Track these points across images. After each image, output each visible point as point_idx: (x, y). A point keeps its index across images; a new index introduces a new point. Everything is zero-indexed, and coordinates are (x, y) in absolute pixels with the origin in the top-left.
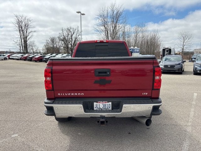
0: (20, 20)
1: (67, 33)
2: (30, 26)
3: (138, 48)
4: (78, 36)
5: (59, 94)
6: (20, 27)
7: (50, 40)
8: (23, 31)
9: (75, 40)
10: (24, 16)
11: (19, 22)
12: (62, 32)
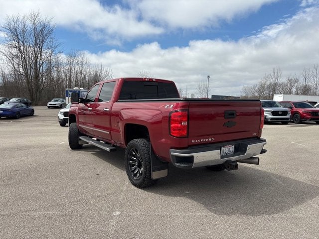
3: (85, 90)
5: (193, 141)
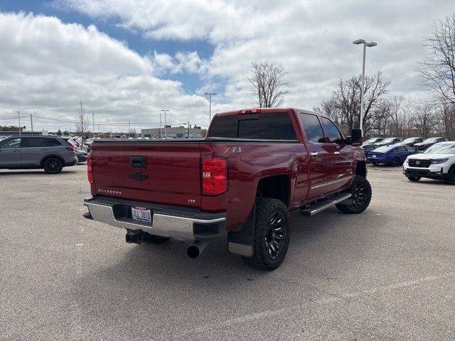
0: (262, 73)
1: (351, 91)
2: (279, 82)
4: (379, 94)
6: (261, 86)
7: (321, 108)
8: (265, 94)
9: (370, 104)
10: (269, 64)
11: (260, 77)
12: (340, 89)
